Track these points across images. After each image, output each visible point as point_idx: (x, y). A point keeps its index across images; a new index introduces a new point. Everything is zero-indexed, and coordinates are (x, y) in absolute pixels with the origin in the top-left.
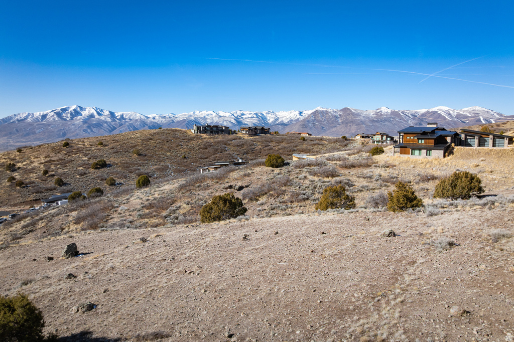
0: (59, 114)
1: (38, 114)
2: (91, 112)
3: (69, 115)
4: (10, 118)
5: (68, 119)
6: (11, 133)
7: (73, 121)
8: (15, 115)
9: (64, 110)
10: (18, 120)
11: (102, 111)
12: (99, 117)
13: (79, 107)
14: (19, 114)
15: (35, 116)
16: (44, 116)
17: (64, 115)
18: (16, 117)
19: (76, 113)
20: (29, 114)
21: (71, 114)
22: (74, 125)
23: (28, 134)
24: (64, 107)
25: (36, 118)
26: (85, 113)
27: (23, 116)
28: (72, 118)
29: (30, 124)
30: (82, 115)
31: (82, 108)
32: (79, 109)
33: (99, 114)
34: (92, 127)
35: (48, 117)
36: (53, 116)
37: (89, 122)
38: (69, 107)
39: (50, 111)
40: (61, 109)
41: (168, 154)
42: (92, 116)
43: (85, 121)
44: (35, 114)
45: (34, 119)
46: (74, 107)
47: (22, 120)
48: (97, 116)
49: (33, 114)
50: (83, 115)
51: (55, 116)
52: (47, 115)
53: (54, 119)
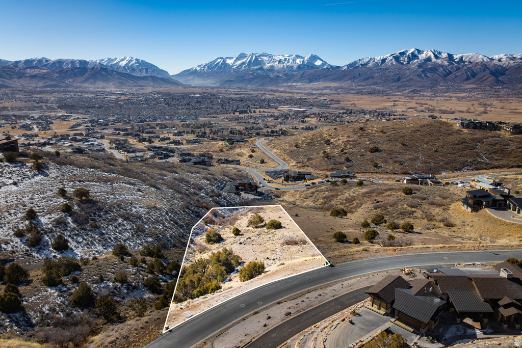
0: (397, 58)
1: (379, 58)
2: (428, 55)
3: (406, 59)
4: (355, 63)
5: (405, 63)
6: (354, 77)
7: (409, 65)
8: (360, 60)
9: (402, 54)
10: (362, 65)
11: (440, 53)
12: (436, 60)
13: (417, 50)
14: (363, 59)
15: (376, 60)
16: (384, 61)
17: (402, 59)
18: (361, 62)
19: (414, 56)
20: (371, 59)
21: (409, 57)
22: (409, 69)
23: (368, 78)
24: (402, 51)
25: (376, 63)
26: (422, 56)
27: (366, 61)
28: (408, 62)
29: (371, 69)
30: (418, 59)
31: (420, 51)
32: (416, 53)
33: (436, 57)
34: (426, 72)
35: (387, 61)
36: (391, 60)
37: (424, 66)
38: (407, 51)
39: (389, 55)
40: (400, 53)
42: (429, 59)
43: (420, 66)
44: (376, 58)
45: (374, 64)
46: (412, 50)
47: (365, 64)
48: (433, 59)
49: (374, 58)
50: (420, 58)
51: (393, 60)
52: (386, 59)
53: (392, 63)
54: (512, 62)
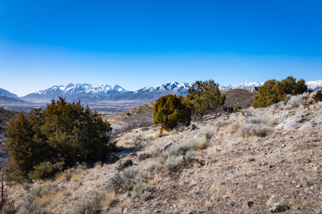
0: (165, 87)
1: (155, 87)
2: (182, 85)
3: (170, 87)
4: (142, 89)
5: (170, 89)
6: (142, 97)
7: (172, 91)
8: (145, 88)
9: (168, 84)
10: (146, 90)
11: (188, 84)
12: (186, 88)
13: (176, 82)
14: (146, 87)
15: (154, 88)
16: (158, 88)
17: (168, 87)
18: (145, 89)
19: (174, 86)
20: (151, 87)
21: (172, 87)
22: (173, 92)
23: (150, 98)
24: (168, 83)
25: (155, 89)
26: (179, 86)
27: (148, 88)
28: (172, 89)
29: (151, 92)
30: (177, 87)
31: (177, 83)
32: (175, 84)
33: (186, 86)
34: (182, 94)
35: (160, 88)
36: (163, 88)
37: (181, 91)
38: (170, 83)
39: (161, 85)
40: (167, 84)
41: (238, 103)
42: (182, 87)
43: (179, 91)
44: (154, 87)
45: (153, 90)
46: (173, 83)
47: (148, 90)
48: (185, 88)
49: (153, 87)
50: (178, 87)
51: (164, 88)
52: (159, 87)
53: (163, 90)
54: (224, 89)
